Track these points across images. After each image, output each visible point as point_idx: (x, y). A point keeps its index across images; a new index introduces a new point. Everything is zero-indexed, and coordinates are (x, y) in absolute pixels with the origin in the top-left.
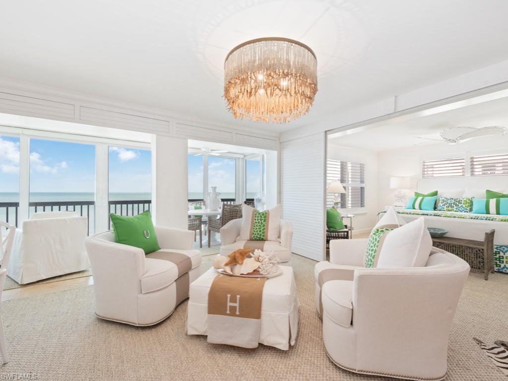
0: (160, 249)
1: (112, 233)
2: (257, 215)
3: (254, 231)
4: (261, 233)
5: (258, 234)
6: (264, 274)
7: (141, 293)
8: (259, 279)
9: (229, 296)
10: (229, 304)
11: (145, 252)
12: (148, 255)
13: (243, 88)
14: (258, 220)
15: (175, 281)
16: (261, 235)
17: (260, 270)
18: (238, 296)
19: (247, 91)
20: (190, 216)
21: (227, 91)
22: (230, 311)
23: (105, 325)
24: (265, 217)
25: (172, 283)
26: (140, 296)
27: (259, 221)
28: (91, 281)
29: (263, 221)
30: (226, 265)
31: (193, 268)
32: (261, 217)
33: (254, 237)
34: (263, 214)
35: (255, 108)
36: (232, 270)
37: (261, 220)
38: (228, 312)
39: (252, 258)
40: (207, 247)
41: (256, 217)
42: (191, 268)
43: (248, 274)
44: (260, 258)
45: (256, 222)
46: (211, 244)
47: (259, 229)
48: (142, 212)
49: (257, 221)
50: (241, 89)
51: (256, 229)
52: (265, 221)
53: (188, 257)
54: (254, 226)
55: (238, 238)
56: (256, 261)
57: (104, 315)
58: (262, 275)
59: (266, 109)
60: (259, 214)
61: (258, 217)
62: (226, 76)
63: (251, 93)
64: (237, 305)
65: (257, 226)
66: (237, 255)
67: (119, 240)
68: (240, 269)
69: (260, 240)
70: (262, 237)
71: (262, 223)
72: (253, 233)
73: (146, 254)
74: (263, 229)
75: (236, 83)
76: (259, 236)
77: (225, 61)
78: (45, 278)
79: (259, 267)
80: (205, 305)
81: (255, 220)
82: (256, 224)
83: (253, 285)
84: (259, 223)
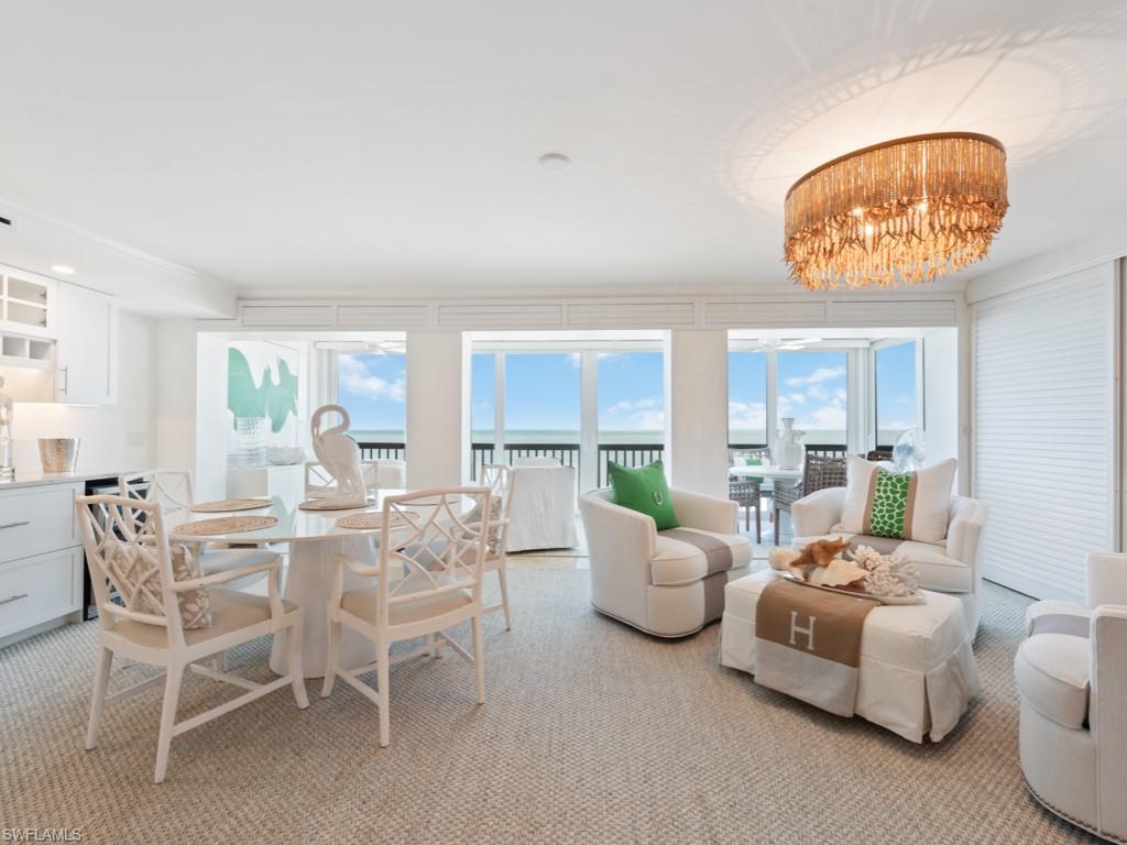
0: (678, 526)
1: (607, 488)
2: (884, 482)
3: (875, 515)
4: (893, 521)
5: (885, 523)
6: (873, 591)
7: (651, 583)
8: (860, 600)
9: (794, 614)
10: (795, 628)
11: (657, 523)
12: (661, 532)
13: (816, 245)
14: (885, 492)
15: (703, 579)
16: (892, 525)
17: (865, 583)
18: (812, 619)
19: (825, 249)
20: (734, 478)
21: (789, 251)
22: (796, 639)
23: (604, 622)
24: (905, 486)
25: (697, 581)
26: (650, 587)
27: (889, 493)
28: (584, 564)
29: (898, 495)
30: (795, 564)
31: (734, 566)
32: (893, 484)
33: (875, 528)
34: (899, 480)
35: (858, 261)
36: (806, 577)
37: (893, 492)
38: (792, 642)
39: (853, 563)
40: (773, 544)
41: (880, 484)
42: (731, 565)
43: (837, 587)
44: (868, 562)
45: (880, 497)
46: (780, 540)
47: (888, 511)
48: (649, 463)
49: (884, 496)
50: (812, 249)
51: (881, 511)
52: (904, 495)
53: (723, 544)
54: (876, 505)
55: (836, 527)
56: (861, 567)
57: (602, 608)
58: (869, 593)
59: (885, 260)
60: (890, 478)
61: (886, 485)
62: (787, 226)
63: (831, 251)
64: (810, 632)
65: (882, 504)
66: (816, 549)
67: (620, 503)
68: (821, 576)
69: (891, 537)
70: (896, 531)
71: (895, 500)
72: (872, 521)
73: (659, 530)
74: (900, 514)
75: (804, 238)
76: (886, 528)
78: (528, 548)
79: (864, 579)
80: (751, 621)
81: (879, 491)
82: (880, 501)
83: (846, 605)
84: (888, 498)
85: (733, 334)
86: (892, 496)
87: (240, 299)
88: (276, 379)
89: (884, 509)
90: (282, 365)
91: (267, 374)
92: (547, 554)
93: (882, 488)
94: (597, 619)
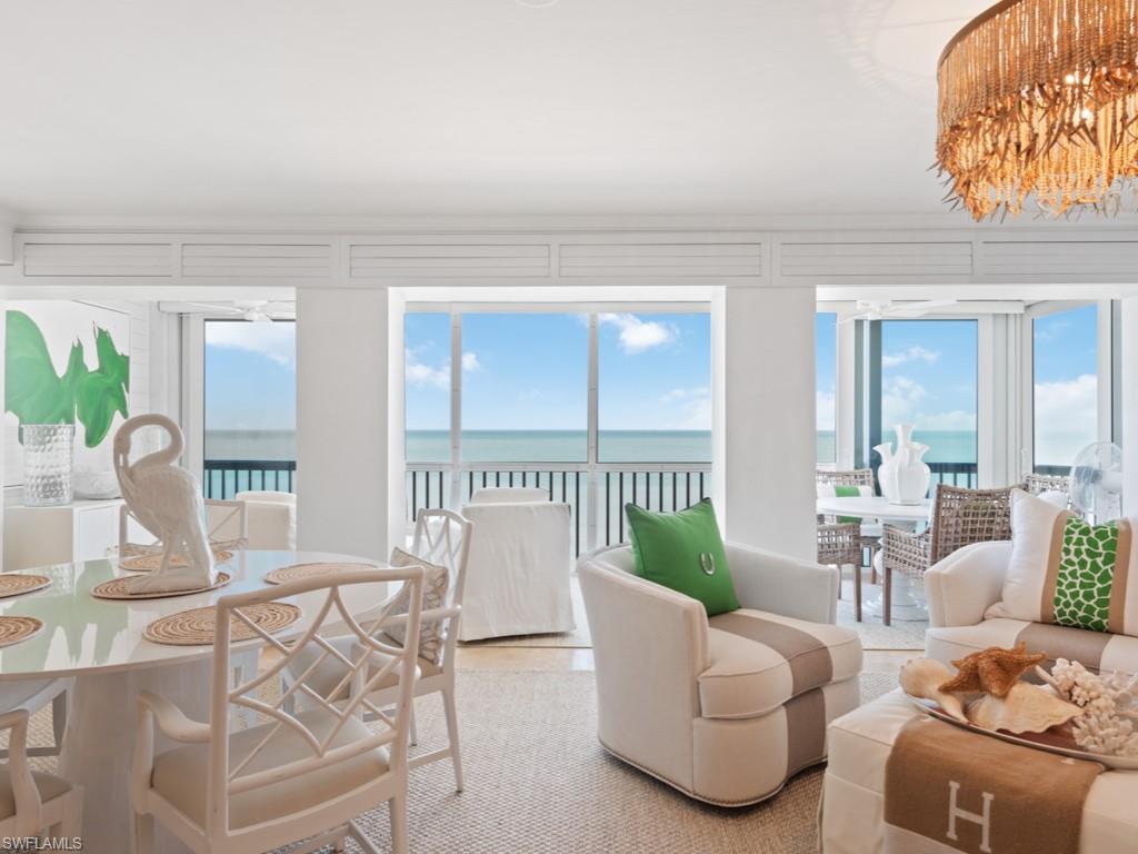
0: (740, 608)
1: (628, 549)
2: (1075, 536)
3: (1061, 593)
4: (1092, 603)
5: (1079, 605)
6: (1092, 747)
7: (699, 714)
8: (1069, 761)
9: (954, 786)
10: (955, 812)
11: (707, 609)
12: (713, 619)
13: (1002, 140)
14: (1078, 553)
15: (785, 704)
16: (1090, 610)
17: (1075, 731)
18: (988, 797)
19: (1018, 146)
20: (821, 518)
21: (946, 151)
22: (958, 832)
23: (620, 773)
24: (1111, 545)
25: (774, 711)
26: (697, 721)
27: (1084, 556)
28: (585, 661)
29: (1099, 560)
30: (947, 690)
31: (834, 679)
32: (1090, 541)
33: (1061, 613)
34: (1102, 534)
35: (1057, 171)
36: (966, 711)
37: (1091, 554)
38: (952, 834)
39: (1047, 688)
40: (881, 621)
41: (1068, 541)
42: (829, 679)
43: (1027, 735)
44: (1077, 691)
45: (1070, 562)
46: (892, 616)
47: (1082, 585)
49: (1076, 560)
50: (995, 145)
51: (1071, 585)
52: (1109, 559)
53: (821, 644)
54: (1062, 575)
55: (995, 609)
56: (1061, 697)
57: (617, 750)
58: (1081, 748)
59: (1104, 168)
60: (1086, 531)
61: (1079, 542)
63: (1030, 151)
64: (984, 821)
65: (1073, 574)
66: (984, 664)
67: (646, 574)
68: (993, 713)
69: (1087, 628)
70: (1096, 619)
71: (1095, 567)
72: (1057, 601)
73: (710, 615)
74: (1102, 592)
75: (979, 125)
76: (1081, 614)
77: (942, 63)
79: (1072, 722)
80: (876, 790)
81: (1067, 551)
82: (1071, 568)
83: (1044, 774)
84: (1083, 564)
85: (824, 294)
86: (1089, 560)
87: (19, 231)
88: (92, 362)
89: (1078, 582)
90: (103, 339)
91: (77, 351)
92: (527, 643)
93: (1072, 548)
94: (607, 768)
